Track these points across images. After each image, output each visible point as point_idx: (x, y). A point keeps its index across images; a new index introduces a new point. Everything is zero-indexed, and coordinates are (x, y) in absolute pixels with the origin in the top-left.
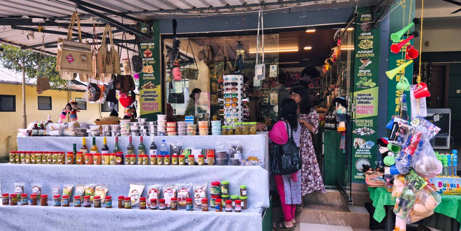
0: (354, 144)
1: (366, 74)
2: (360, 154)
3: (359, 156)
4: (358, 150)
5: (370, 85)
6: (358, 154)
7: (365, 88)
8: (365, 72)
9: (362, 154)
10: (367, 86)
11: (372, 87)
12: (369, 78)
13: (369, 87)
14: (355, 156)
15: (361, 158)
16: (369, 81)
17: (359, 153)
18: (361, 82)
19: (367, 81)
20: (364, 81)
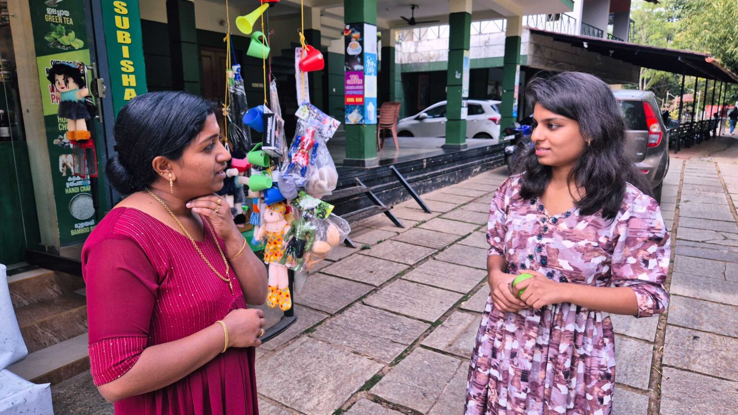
0: (61, 168)
1: (63, 20)
2: (74, 187)
3: (73, 190)
4: (70, 179)
5: (73, 45)
6: (71, 187)
7: (64, 48)
8: (60, 13)
9: (79, 186)
10: (68, 46)
11: (77, 48)
12: (68, 29)
13: (71, 49)
14: (67, 191)
15: (78, 193)
16: (70, 34)
17: (72, 184)
18: (53, 35)
19: (67, 34)
20: (61, 34)
